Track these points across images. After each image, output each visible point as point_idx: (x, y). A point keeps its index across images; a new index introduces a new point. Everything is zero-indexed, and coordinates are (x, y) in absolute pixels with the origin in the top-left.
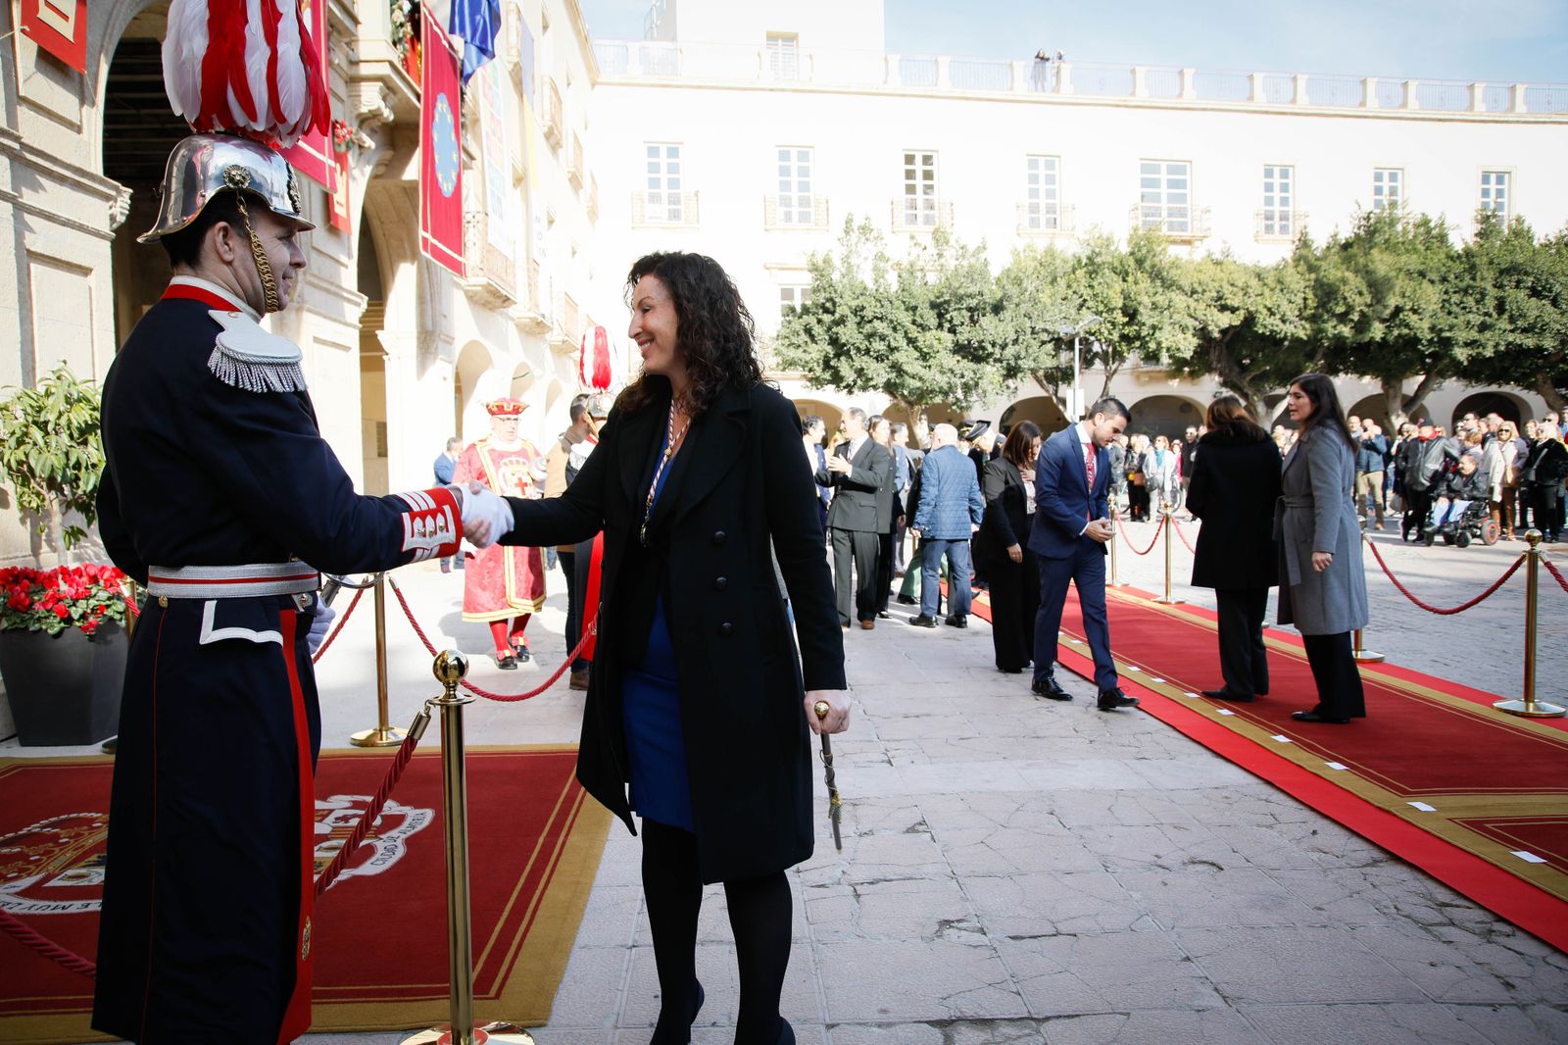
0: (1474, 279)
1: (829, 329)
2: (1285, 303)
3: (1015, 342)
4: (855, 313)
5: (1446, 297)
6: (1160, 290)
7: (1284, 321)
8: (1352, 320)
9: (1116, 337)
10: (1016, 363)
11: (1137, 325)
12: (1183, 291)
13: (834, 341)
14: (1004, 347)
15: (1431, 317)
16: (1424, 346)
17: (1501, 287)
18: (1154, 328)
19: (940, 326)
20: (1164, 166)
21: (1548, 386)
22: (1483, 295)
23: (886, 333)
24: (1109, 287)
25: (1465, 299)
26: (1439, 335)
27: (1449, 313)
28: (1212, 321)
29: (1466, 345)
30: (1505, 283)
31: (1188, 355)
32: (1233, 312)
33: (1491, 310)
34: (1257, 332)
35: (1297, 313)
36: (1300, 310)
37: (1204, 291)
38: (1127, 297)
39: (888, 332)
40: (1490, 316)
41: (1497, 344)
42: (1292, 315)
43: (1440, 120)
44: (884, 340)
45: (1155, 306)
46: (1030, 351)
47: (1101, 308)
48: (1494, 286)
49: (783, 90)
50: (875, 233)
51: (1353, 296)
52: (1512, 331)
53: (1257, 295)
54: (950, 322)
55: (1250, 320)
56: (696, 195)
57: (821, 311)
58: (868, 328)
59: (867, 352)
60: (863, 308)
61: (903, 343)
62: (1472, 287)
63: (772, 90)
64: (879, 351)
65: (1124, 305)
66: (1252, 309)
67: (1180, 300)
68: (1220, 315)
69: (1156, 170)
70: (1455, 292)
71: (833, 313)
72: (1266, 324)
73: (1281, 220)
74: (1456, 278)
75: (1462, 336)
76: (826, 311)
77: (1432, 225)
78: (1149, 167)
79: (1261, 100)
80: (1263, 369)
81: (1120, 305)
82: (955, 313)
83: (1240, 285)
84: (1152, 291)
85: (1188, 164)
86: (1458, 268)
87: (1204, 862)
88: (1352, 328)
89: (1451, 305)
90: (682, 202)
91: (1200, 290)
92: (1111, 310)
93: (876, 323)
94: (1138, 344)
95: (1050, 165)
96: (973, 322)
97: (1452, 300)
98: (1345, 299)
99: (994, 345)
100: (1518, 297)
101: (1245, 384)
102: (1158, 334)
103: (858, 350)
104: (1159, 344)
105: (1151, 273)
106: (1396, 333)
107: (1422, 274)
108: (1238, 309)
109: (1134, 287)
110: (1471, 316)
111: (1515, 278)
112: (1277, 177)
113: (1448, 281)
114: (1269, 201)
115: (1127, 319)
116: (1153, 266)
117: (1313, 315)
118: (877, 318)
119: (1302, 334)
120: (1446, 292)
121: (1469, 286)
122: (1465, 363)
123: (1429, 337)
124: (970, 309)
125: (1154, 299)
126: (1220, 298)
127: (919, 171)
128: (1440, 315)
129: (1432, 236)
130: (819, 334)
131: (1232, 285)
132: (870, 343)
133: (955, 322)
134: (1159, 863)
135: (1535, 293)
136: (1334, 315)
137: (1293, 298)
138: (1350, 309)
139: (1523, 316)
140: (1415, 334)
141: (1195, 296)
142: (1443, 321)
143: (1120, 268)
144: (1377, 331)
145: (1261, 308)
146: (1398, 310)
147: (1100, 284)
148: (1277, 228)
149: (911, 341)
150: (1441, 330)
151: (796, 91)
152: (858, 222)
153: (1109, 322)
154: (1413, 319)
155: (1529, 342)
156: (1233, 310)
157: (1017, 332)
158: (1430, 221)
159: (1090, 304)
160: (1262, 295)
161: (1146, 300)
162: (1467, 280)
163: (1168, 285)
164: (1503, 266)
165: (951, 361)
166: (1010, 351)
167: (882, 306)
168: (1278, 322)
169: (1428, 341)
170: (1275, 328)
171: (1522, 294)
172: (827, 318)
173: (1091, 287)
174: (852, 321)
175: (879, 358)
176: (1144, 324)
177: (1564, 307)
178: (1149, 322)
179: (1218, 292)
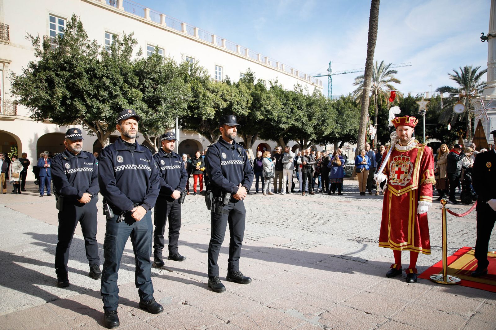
7: (242, 108)
12: (210, 90)
16: (272, 123)
28: (221, 105)
29: (284, 123)
32: (226, 102)
34: (232, 110)
37: (218, 92)
42: (244, 105)
54: (143, 85)
55: (231, 105)
59: (96, 96)
60: (94, 70)
61: (119, 93)
64: (104, 96)
66: (233, 101)
68: (223, 102)
72: (236, 108)
75: (284, 120)
79: (186, 33)
85: (163, 50)
108: (228, 101)
115: (193, 99)
119: (246, 114)
121: (286, 103)
124: (154, 80)
126: (223, 95)
130: (58, 83)
132: (98, 91)
133: (145, 86)
141: (214, 93)
142: (281, 114)
145: (235, 101)
155: (296, 124)
168: (240, 108)
170: (238, 110)
179: (223, 93)
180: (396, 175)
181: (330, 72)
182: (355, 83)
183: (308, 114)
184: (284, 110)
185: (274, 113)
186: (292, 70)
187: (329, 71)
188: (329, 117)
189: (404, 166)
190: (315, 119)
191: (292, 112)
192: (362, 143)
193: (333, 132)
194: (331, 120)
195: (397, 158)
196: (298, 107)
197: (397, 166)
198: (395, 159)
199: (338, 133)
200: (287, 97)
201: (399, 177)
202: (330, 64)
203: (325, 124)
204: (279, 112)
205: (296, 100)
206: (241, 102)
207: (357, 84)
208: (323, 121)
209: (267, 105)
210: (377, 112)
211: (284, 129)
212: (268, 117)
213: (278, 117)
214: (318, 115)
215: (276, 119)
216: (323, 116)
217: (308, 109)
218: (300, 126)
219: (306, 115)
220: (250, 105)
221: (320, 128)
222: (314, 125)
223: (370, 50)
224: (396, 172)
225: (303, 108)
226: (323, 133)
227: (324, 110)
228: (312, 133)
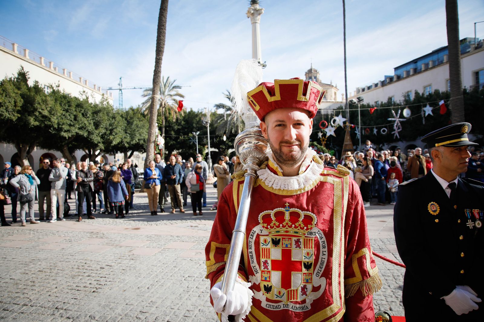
16: (51, 130)
29: (65, 131)
42: (10, 108)
74: (64, 105)
75: (66, 127)
86: (65, 101)
88: (34, 118)
97: (63, 113)
100: (80, 116)
110: (67, 121)
111: (80, 109)
117: (20, 111)
119: (14, 119)
121: (68, 109)
139: (81, 123)
140: (53, 124)
142: (61, 121)
155: (81, 133)
162: (66, 107)
168: (5, 111)
169: (54, 128)
177: (89, 122)
180: (276, 277)
181: (120, 87)
182: (143, 95)
183: (94, 123)
184: (66, 117)
185: (52, 120)
186: (80, 78)
187: (119, 85)
188: (117, 126)
189: (297, 242)
190: (103, 127)
191: (75, 119)
192: (151, 153)
193: (122, 142)
194: (119, 129)
195: (273, 218)
196: (83, 114)
197: (276, 243)
198: (267, 219)
199: (128, 143)
200: (69, 102)
201: (286, 282)
202: (120, 79)
203: (114, 134)
204: (59, 118)
205: (80, 106)
206: (5, 103)
207: (145, 96)
208: (111, 131)
209: (42, 109)
210: (164, 123)
211: (65, 137)
212: (45, 124)
213: (58, 124)
214: (105, 123)
215: (56, 126)
216: (110, 125)
217: (94, 116)
218: (86, 134)
219: (92, 123)
220: (19, 108)
221: (108, 138)
222: (101, 134)
223: (158, 57)
224: (276, 265)
225: (88, 115)
226: (111, 142)
227: (112, 119)
228: (99, 142)
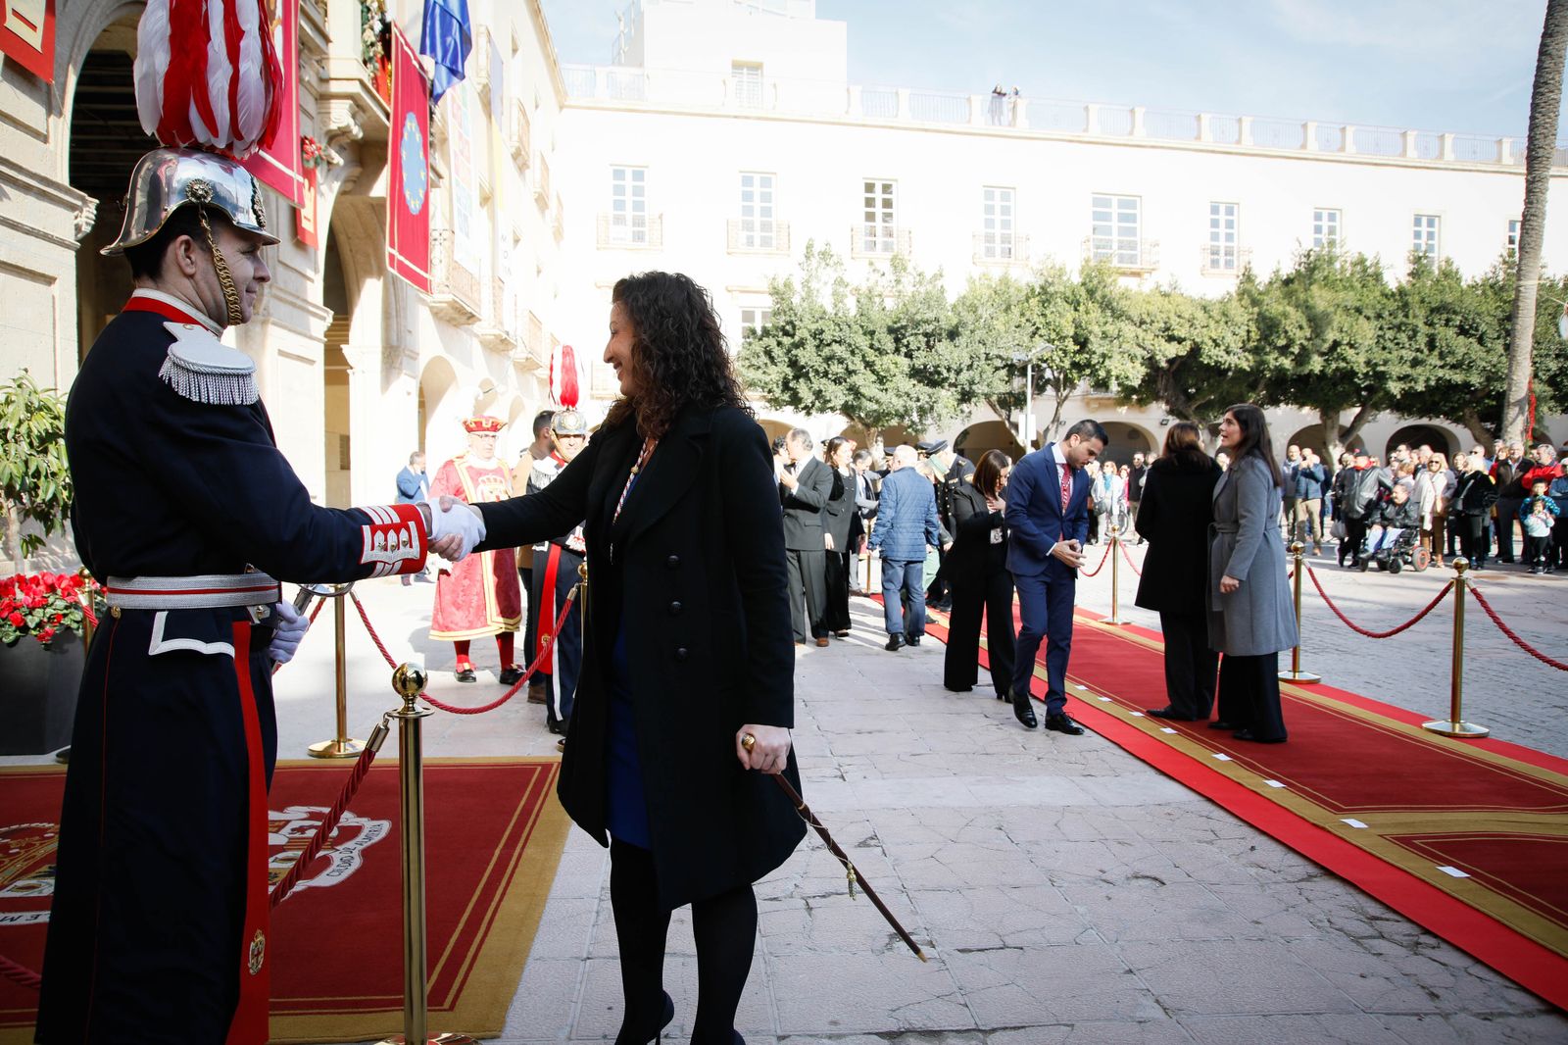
0: (1406, 316)
1: (789, 351)
2: (1230, 334)
3: (970, 367)
4: (814, 336)
5: (1380, 333)
6: (1110, 320)
7: (1228, 353)
8: (1293, 353)
9: (1067, 364)
10: (971, 388)
11: (1087, 353)
12: (1132, 321)
13: (793, 364)
14: (958, 372)
15: (1367, 351)
16: (1360, 380)
17: (1431, 324)
18: (1104, 356)
19: (897, 351)
20: (1115, 200)
21: (1474, 421)
22: (1415, 332)
23: (844, 356)
24: (1061, 315)
25: (1398, 336)
26: (1374, 370)
27: (1384, 348)
28: (1160, 351)
29: (1400, 379)
30: (1435, 321)
31: (1136, 383)
32: (1179, 343)
33: (1423, 347)
34: (1202, 362)
35: (1241, 345)
36: (1243, 342)
37: (1153, 322)
38: (1078, 326)
39: (846, 355)
40: (1422, 352)
41: (1428, 379)
42: (1235, 346)
43: (1376, 164)
44: (842, 363)
45: (1105, 335)
46: (984, 376)
47: (1053, 336)
48: (1426, 324)
49: (747, 118)
50: (835, 259)
51: (1294, 330)
52: (1442, 367)
53: (1203, 327)
54: (907, 346)
55: (1196, 351)
56: (661, 217)
57: (781, 333)
58: (826, 351)
59: (826, 374)
60: (822, 332)
61: (861, 366)
62: (1405, 324)
63: (736, 117)
64: (837, 374)
65: (1076, 333)
66: (1198, 340)
67: (1129, 330)
68: (1167, 345)
69: (1107, 204)
70: (1389, 329)
71: (793, 336)
72: (1211, 355)
73: (1226, 255)
74: (1390, 315)
75: (1396, 370)
76: (786, 333)
77: (1368, 263)
78: (1101, 200)
79: (1208, 140)
80: (1207, 398)
81: (1072, 333)
82: (912, 338)
83: (1187, 316)
84: (1102, 320)
85: (1138, 199)
86: (1392, 305)
87: (1147, 877)
88: (1292, 360)
89: (1385, 341)
90: (647, 224)
91: (1148, 321)
92: (1062, 338)
93: (835, 346)
94: (1088, 371)
95: (1005, 197)
96: (929, 347)
97: (1386, 337)
98: (1286, 332)
99: (949, 370)
100: (1447, 335)
101: (1191, 412)
102: (1107, 362)
103: (817, 372)
104: (1108, 372)
105: (1102, 303)
106: (1334, 366)
107: (1359, 311)
108: (1184, 340)
109: (1085, 317)
110: (1403, 352)
111: (1444, 316)
112: (1223, 214)
113: (1383, 318)
114: (1215, 237)
115: (1078, 347)
116: (1104, 297)
117: (1256, 348)
118: (836, 342)
119: (1245, 366)
120: (1381, 329)
121: (1402, 323)
122: (1399, 397)
123: (1365, 371)
124: (926, 335)
125: (1104, 329)
126: (1168, 329)
127: (878, 199)
128: (1375, 349)
129: (1368, 275)
130: (778, 356)
131: (1179, 316)
132: (829, 365)
133: (912, 347)
134: (1104, 878)
135: (1463, 331)
136: (1276, 348)
137: (1237, 331)
138: (1291, 342)
139: (1452, 353)
140: (1352, 367)
141: (1144, 326)
142: (1379, 356)
143: (1071, 298)
144: (1316, 364)
145: (1206, 340)
146: (1336, 344)
147: (1052, 312)
148: (1222, 263)
149: (869, 365)
150: (1376, 365)
151: (759, 118)
152: (818, 247)
153: (1061, 349)
154: (1350, 353)
155: (1458, 377)
156: (1180, 341)
157: (971, 357)
158: (1366, 260)
159: (1042, 332)
160: (1207, 326)
161: (1096, 329)
162: (1400, 318)
163: (1118, 315)
164: (1433, 305)
165: (907, 384)
166: (965, 376)
167: (841, 330)
168: (1223, 353)
169: (1364, 374)
170: (1220, 359)
171: (1451, 332)
172: (787, 341)
173: (1043, 315)
174: (811, 344)
175: (837, 381)
176: (1094, 353)
177: (1489, 345)
178: (1100, 351)
179: (1166, 323)
183: (1507, 347)
184: (1398, 344)
185: (1349, 356)
191: (1430, 345)
205: (1446, 309)
213: (1372, 364)
217: (1503, 329)
218: (1477, 381)
219: (1500, 348)
220: (1255, 343)
225: (1481, 329)
